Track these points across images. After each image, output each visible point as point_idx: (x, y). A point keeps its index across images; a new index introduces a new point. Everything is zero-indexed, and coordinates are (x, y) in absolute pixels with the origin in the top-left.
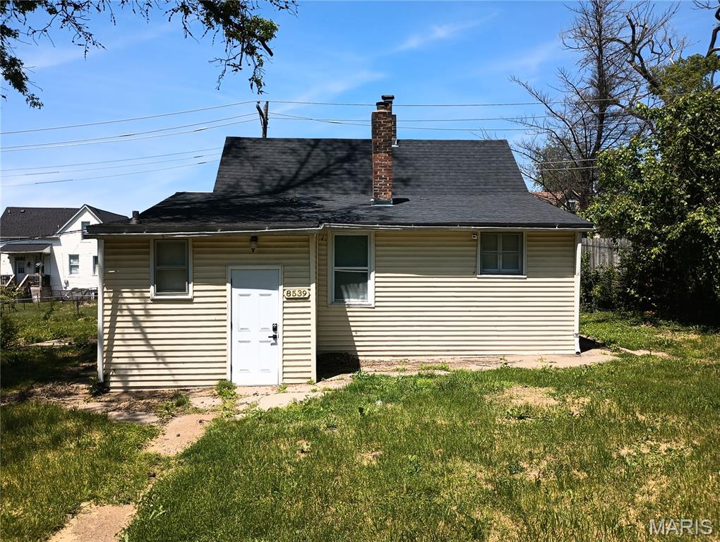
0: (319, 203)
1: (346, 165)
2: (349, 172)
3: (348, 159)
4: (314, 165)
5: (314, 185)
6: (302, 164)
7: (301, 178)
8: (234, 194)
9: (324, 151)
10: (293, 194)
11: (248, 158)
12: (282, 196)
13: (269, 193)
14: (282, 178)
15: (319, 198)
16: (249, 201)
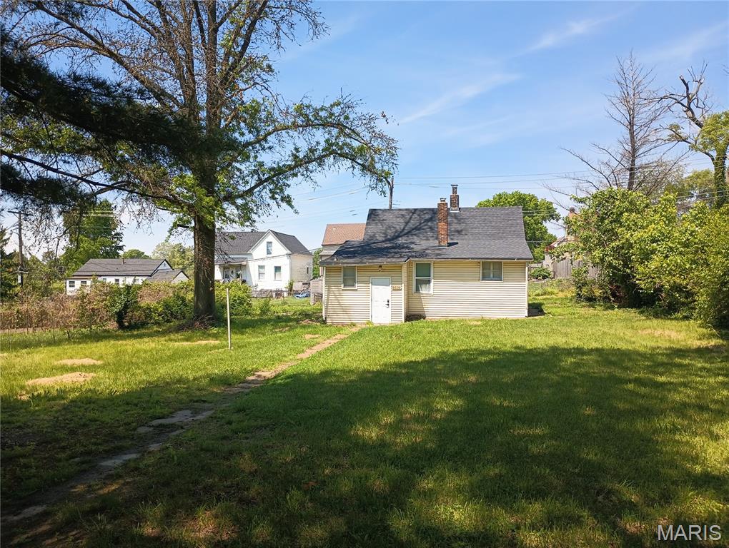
0: (412, 246)
1: (429, 224)
2: (431, 228)
3: (431, 220)
4: (412, 224)
5: (412, 235)
6: (407, 223)
7: (406, 231)
8: (373, 241)
9: (419, 215)
10: (401, 241)
11: (379, 220)
12: (396, 242)
13: (389, 240)
14: (396, 231)
15: (413, 243)
16: (379, 245)
